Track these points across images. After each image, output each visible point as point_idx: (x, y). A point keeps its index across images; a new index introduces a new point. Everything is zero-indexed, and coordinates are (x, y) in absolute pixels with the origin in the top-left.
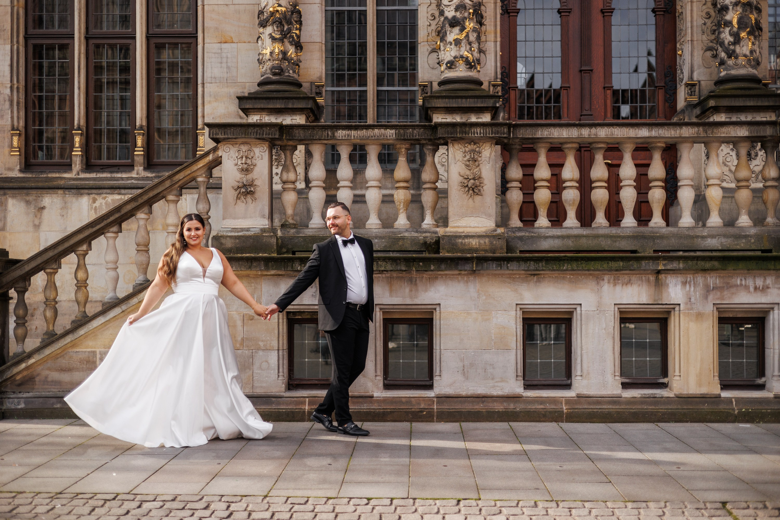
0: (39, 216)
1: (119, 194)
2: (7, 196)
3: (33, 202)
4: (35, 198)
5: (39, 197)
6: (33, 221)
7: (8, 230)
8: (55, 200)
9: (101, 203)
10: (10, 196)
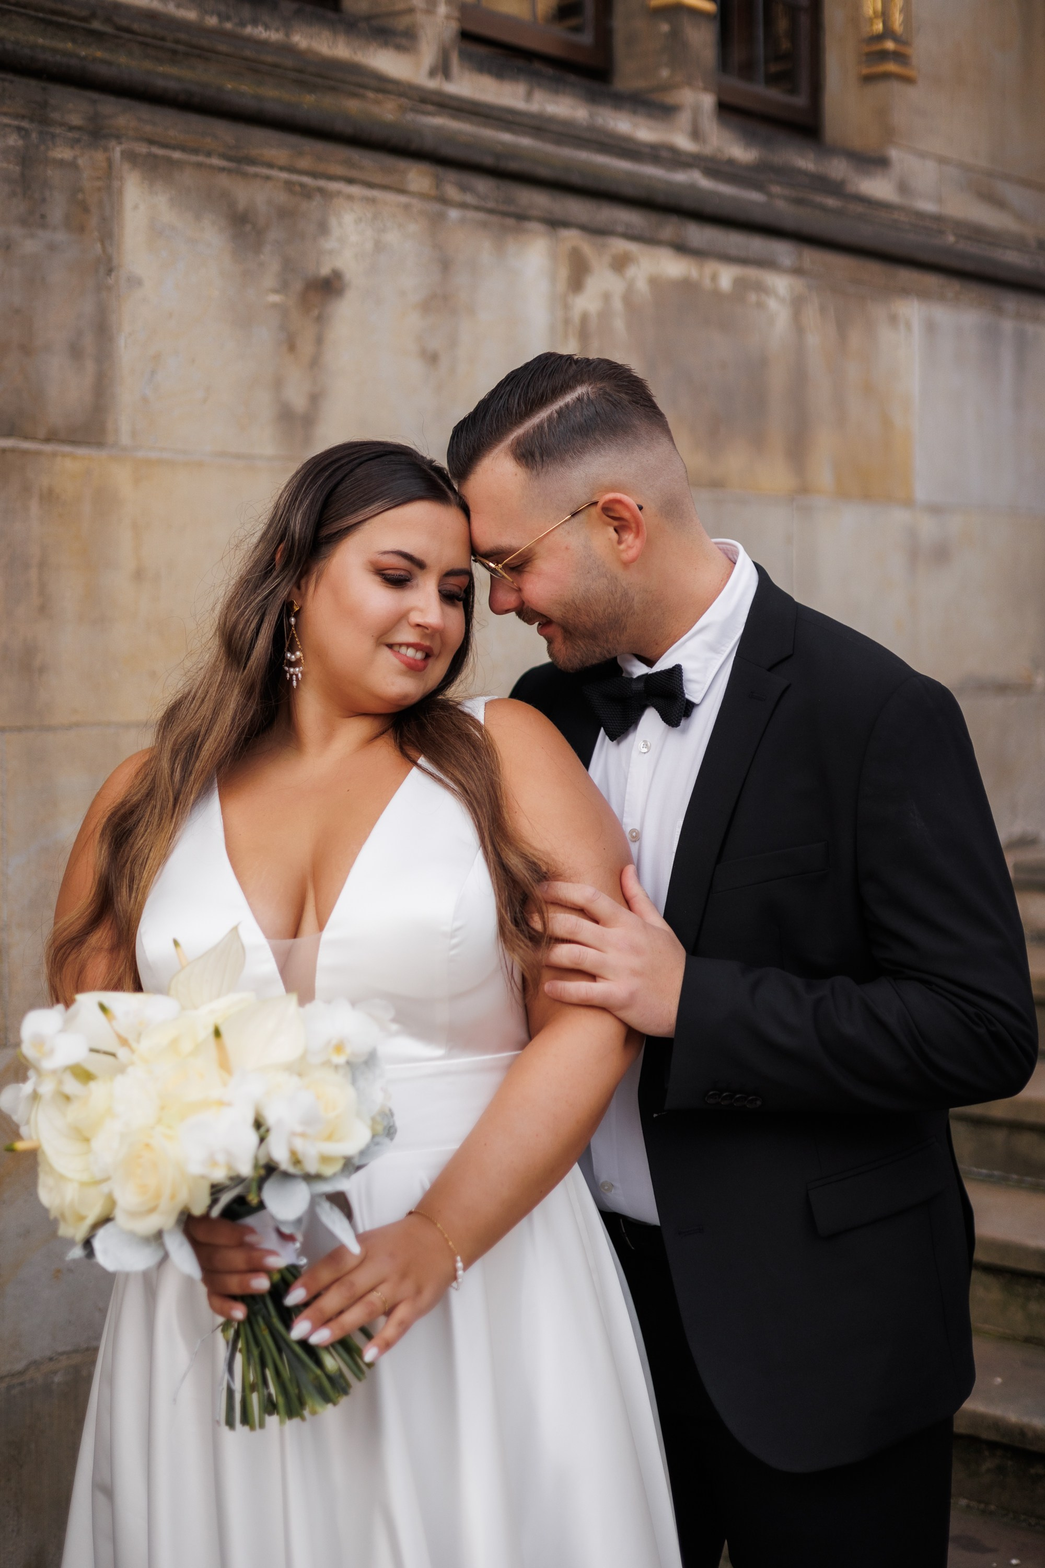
0: (306, 348)
1: (681, 248)
2: (117, 151)
3: (275, 234)
4: (282, 197)
5: (307, 193)
6: (278, 384)
7: (125, 439)
8: (392, 237)
9: (607, 297)
10: (131, 157)
